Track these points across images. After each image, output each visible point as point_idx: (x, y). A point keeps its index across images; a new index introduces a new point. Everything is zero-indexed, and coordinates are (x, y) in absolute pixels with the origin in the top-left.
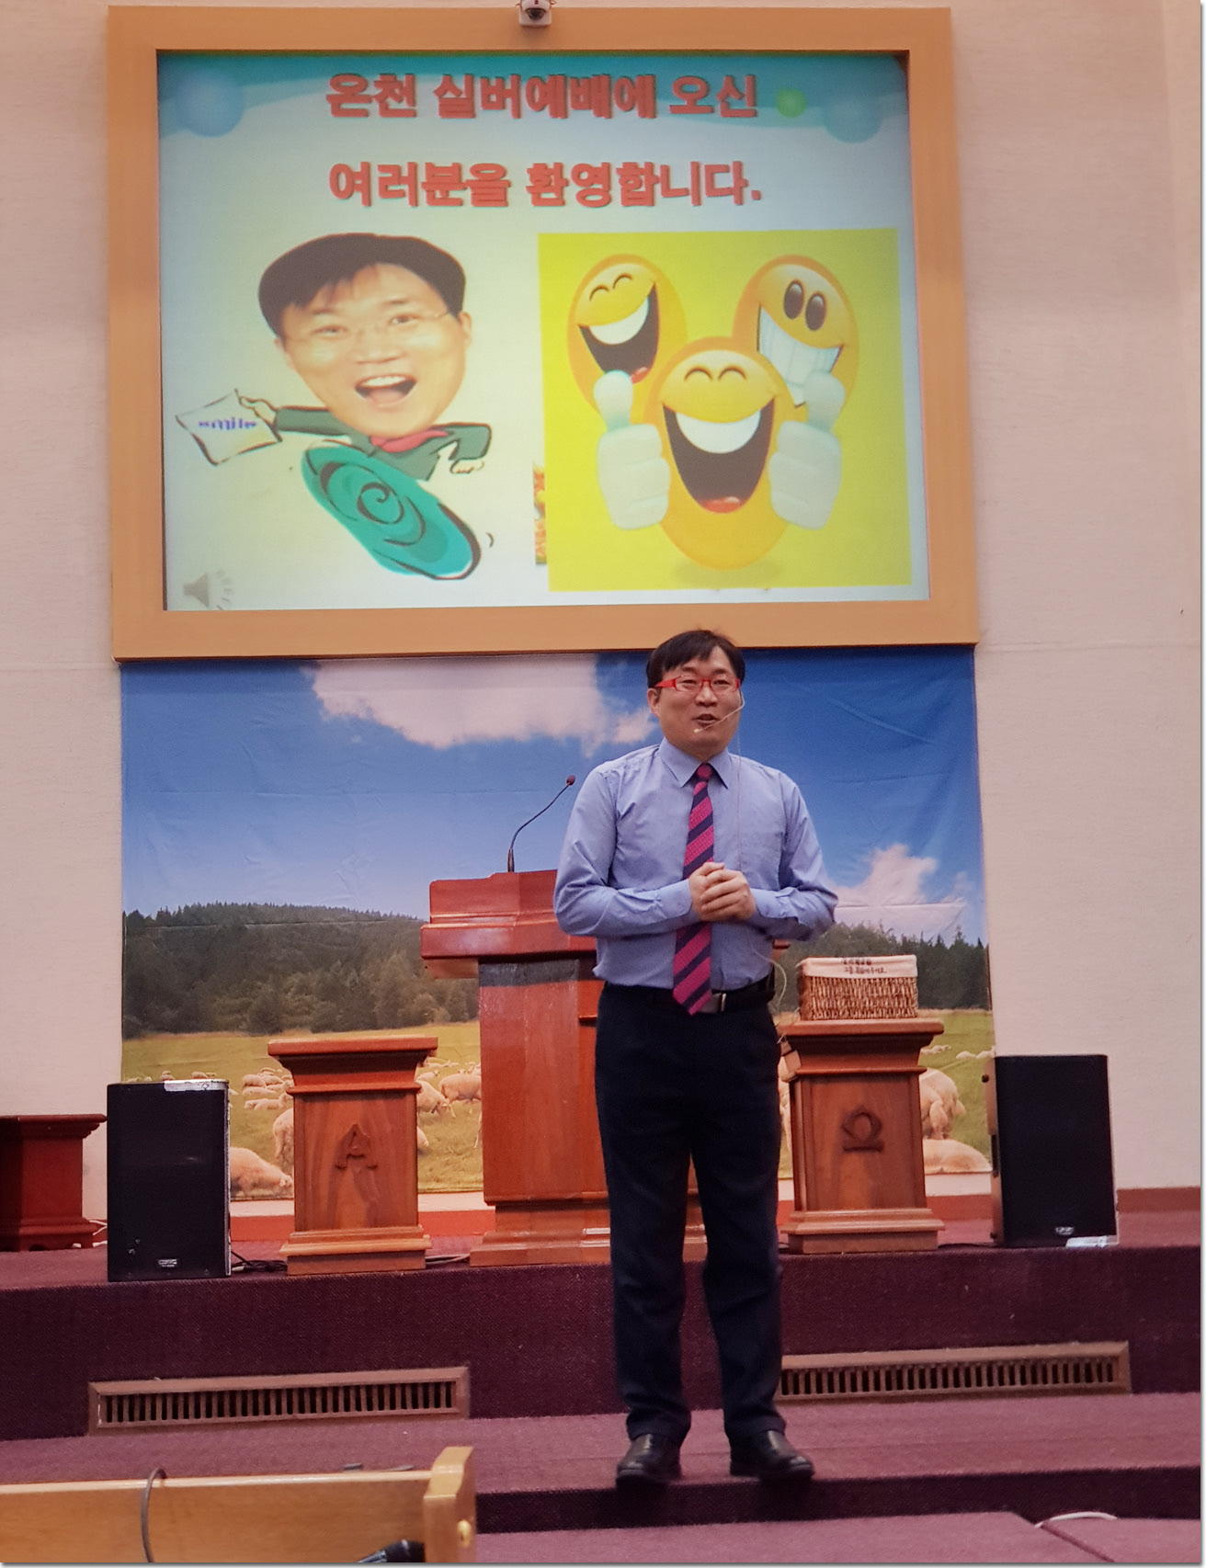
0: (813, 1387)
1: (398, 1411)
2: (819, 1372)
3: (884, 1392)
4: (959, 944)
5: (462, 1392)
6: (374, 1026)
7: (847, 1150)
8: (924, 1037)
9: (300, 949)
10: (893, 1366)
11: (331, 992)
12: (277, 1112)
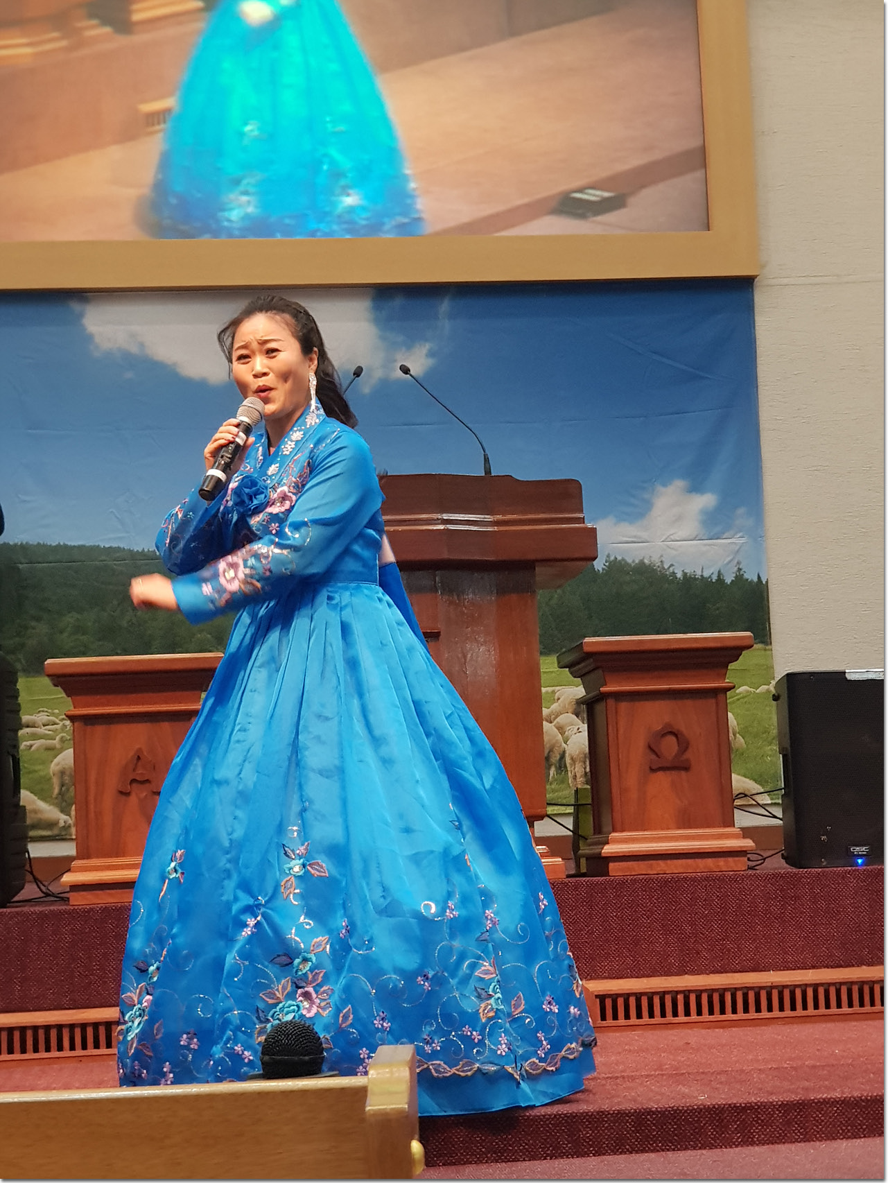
4: (739, 578)
7: (652, 769)
8: (734, 651)
12: (53, 751)
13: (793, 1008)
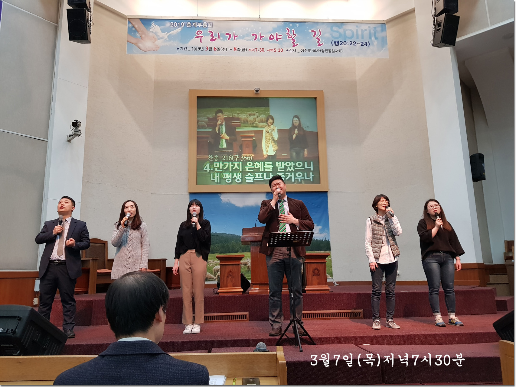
0: (308, 317)
1: (237, 320)
2: (309, 314)
3: (320, 318)
4: (325, 240)
5: (248, 316)
6: (230, 253)
7: (313, 275)
8: (327, 256)
9: (217, 239)
10: (322, 313)
11: (223, 247)
12: (213, 266)
13: (335, 317)
